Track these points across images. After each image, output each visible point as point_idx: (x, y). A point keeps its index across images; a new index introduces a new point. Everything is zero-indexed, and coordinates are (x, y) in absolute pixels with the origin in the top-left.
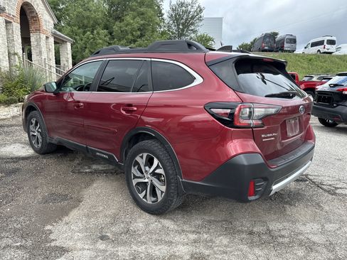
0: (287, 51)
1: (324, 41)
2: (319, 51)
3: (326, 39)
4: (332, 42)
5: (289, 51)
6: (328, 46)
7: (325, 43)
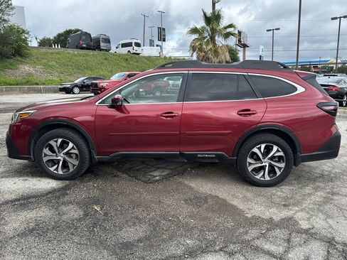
0: (103, 50)
1: (132, 43)
2: (129, 51)
3: (134, 41)
4: (138, 45)
5: (106, 50)
6: (136, 48)
7: (133, 45)
